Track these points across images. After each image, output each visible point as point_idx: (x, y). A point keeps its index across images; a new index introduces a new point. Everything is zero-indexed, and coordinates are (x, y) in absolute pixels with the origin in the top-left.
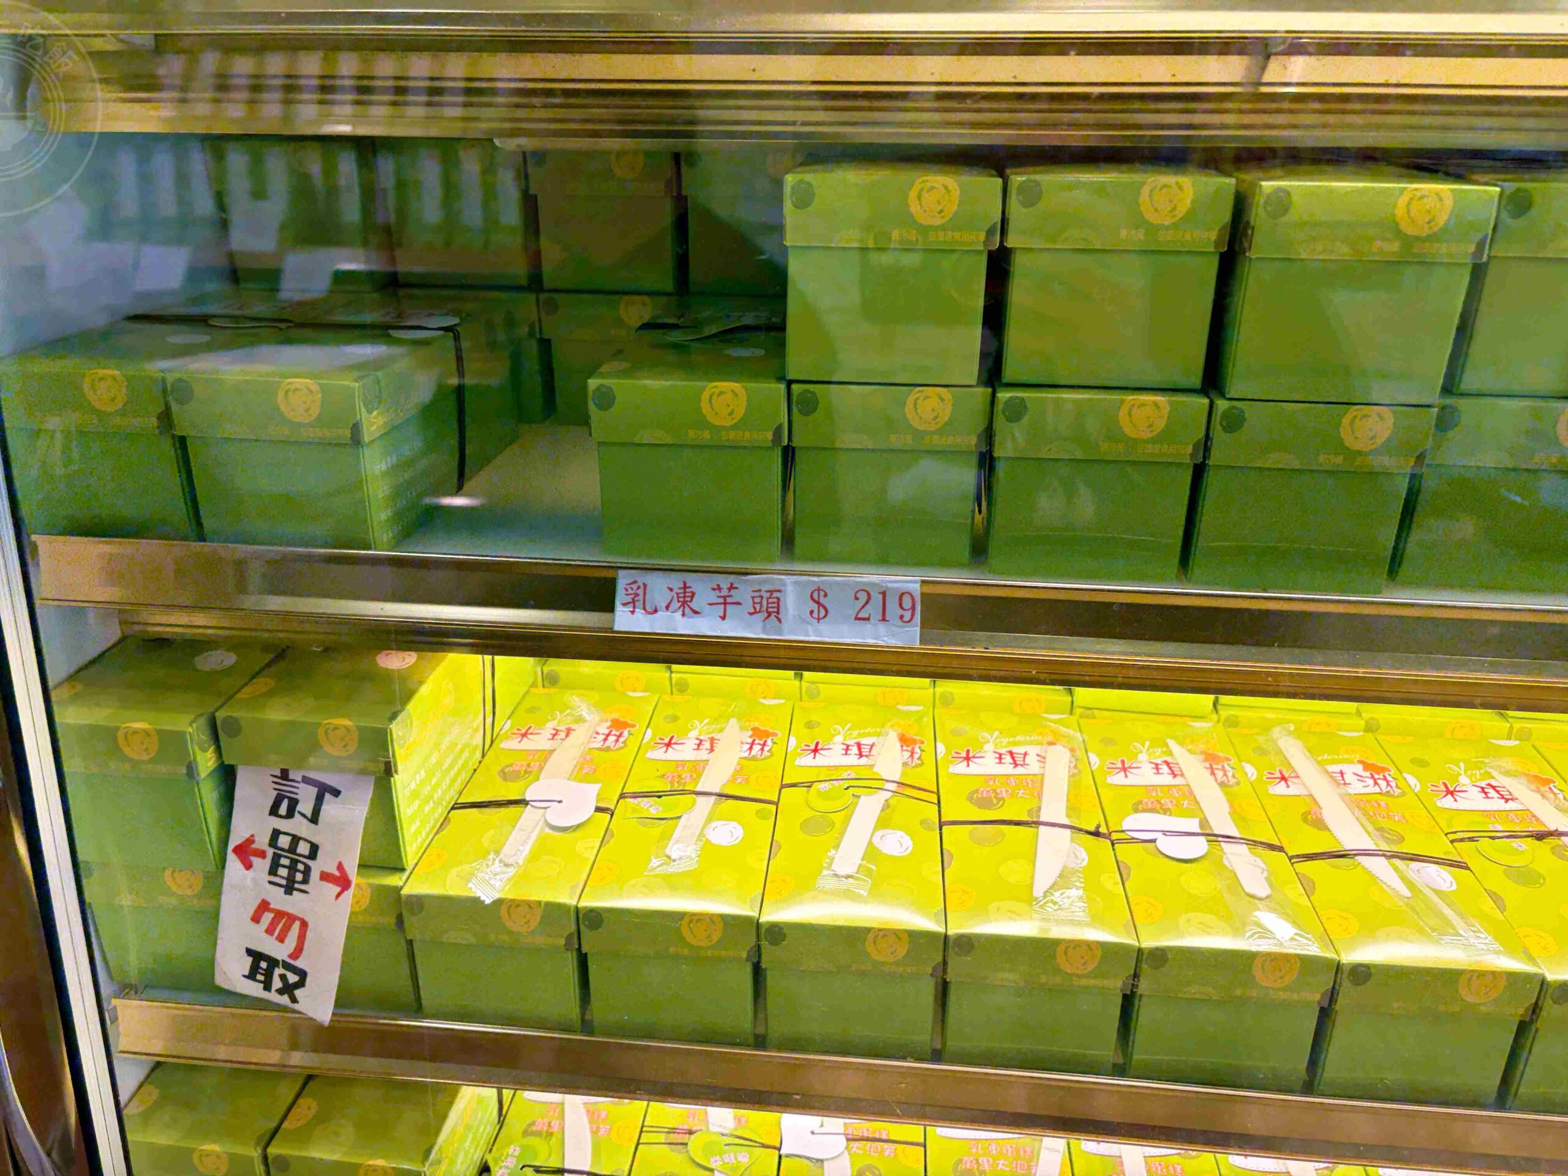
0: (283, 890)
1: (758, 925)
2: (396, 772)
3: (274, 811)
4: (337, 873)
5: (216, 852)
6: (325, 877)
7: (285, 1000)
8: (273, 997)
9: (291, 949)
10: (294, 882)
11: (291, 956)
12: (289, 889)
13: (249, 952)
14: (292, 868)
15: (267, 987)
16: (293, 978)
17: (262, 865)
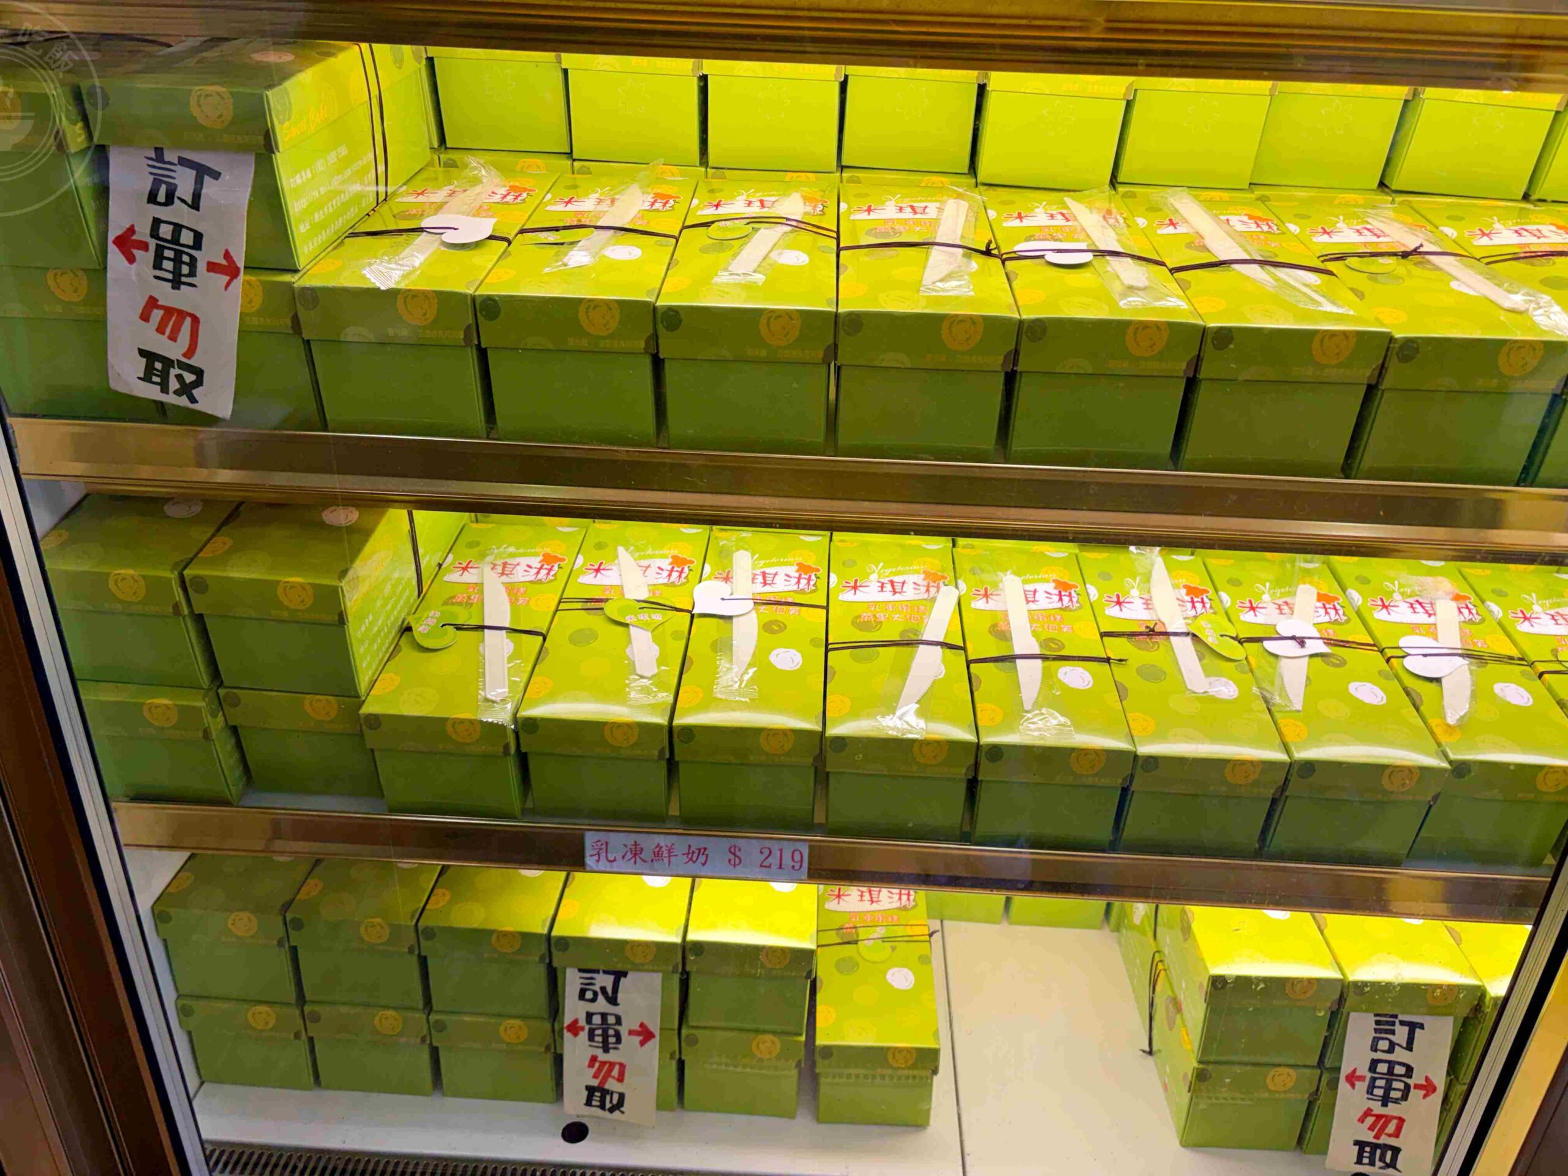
0: (170, 284)
1: (655, 308)
2: (277, 148)
3: (152, 198)
4: (224, 262)
5: (96, 243)
6: (212, 267)
7: (183, 401)
8: (171, 399)
9: (185, 349)
10: (181, 275)
11: (185, 355)
12: (176, 283)
13: (142, 353)
14: (177, 261)
15: (165, 389)
16: (189, 378)
17: (146, 258)
